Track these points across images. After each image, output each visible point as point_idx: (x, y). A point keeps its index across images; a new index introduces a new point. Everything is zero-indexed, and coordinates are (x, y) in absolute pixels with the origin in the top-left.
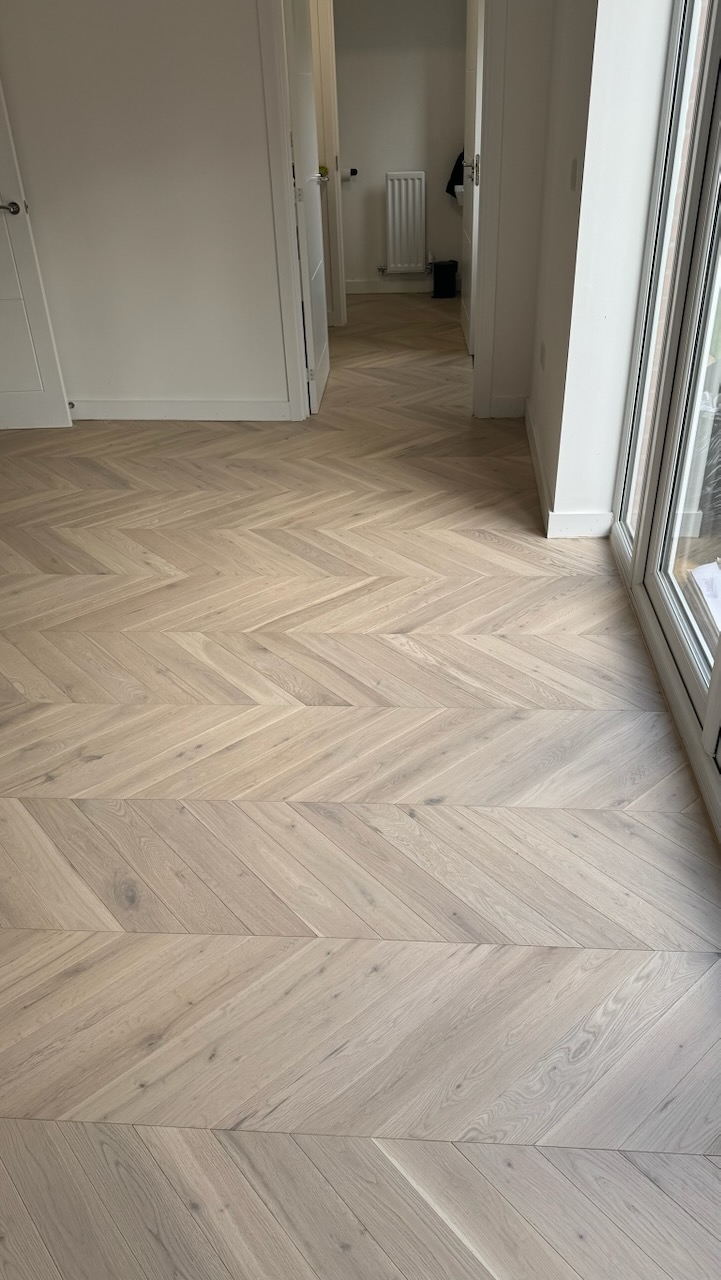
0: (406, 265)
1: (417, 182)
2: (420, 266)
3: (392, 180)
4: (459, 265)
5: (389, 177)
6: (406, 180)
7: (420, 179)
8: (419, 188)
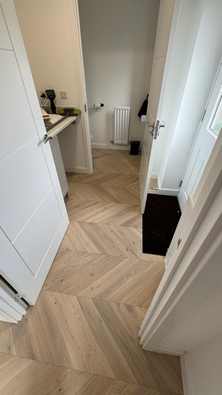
0: (121, 141)
1: (127, 111)
2: (126, 142)
3: (117, 110)
4: (140, 143)
5: (115, 109)
6: (122, 110)
7: (128, 110)
8: (127, 113)
